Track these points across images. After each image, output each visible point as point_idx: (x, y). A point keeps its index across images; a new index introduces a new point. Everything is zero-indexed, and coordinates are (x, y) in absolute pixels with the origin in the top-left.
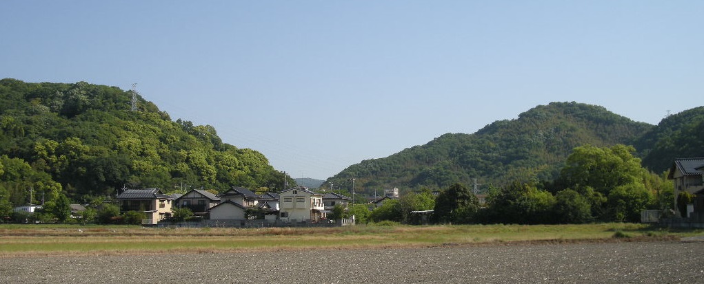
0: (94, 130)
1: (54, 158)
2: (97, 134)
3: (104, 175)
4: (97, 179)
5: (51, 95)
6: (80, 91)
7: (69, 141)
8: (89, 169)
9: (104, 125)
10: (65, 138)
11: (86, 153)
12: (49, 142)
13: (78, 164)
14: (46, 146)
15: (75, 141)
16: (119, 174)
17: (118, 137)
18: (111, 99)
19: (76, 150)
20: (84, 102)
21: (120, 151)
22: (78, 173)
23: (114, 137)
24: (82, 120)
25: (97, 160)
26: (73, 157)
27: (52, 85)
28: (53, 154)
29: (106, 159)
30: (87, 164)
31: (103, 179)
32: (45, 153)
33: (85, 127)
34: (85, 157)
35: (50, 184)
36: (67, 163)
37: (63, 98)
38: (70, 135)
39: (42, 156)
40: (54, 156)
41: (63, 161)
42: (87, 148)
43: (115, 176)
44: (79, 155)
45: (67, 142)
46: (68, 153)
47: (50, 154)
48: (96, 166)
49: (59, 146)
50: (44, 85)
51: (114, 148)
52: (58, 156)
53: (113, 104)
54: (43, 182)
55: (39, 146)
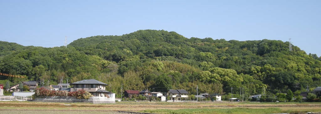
0: (275, 60)
1: (260, 74)
2: (277, 62)
3: (283, 80)
4: (280, 82)
5: (252, 46)
6: (265, 43)
7: (266, 66)
8: (276, 78)
9: (279, 58)
10: (263, 65)
11: (274, 71)
12: (257, 67)
13: (271, 76)
14: (256, 69)
15: (268, 66)
16: (289, 80)
17: (286, 63)
18: (279, 46)
19: (269, 70)
20: (267, 48)
21: (288, 69)
22: (271, 80)
23: (284, 63)
24: (269, 56)
25: (279, 74)
26: (268, 73)
27: (251, 41)
28: (259, 72)
29: (283, 73)
30: (275, 76)
31: (283, 82)
32: (256, 72)
33: (272, 60)
34: (273, 72)
35: (262, 85)
36: (266, 76)
37: (257, 47)
38: (265, 63)
39: (255, 73)
40: (260, 73)
41: (264, 75)
42: (274, 69)
43: (287, 81)
44: (271, 72)
45: (265, 67)
46: (266, 71)
47: (258, 72)
48: (279, 76)
49: (262, 69)
50: (248, 42)
51: (286, 68)
52: (262, 72)
53: (280, 48)
54: (259, 84)
55: (253, 69)
